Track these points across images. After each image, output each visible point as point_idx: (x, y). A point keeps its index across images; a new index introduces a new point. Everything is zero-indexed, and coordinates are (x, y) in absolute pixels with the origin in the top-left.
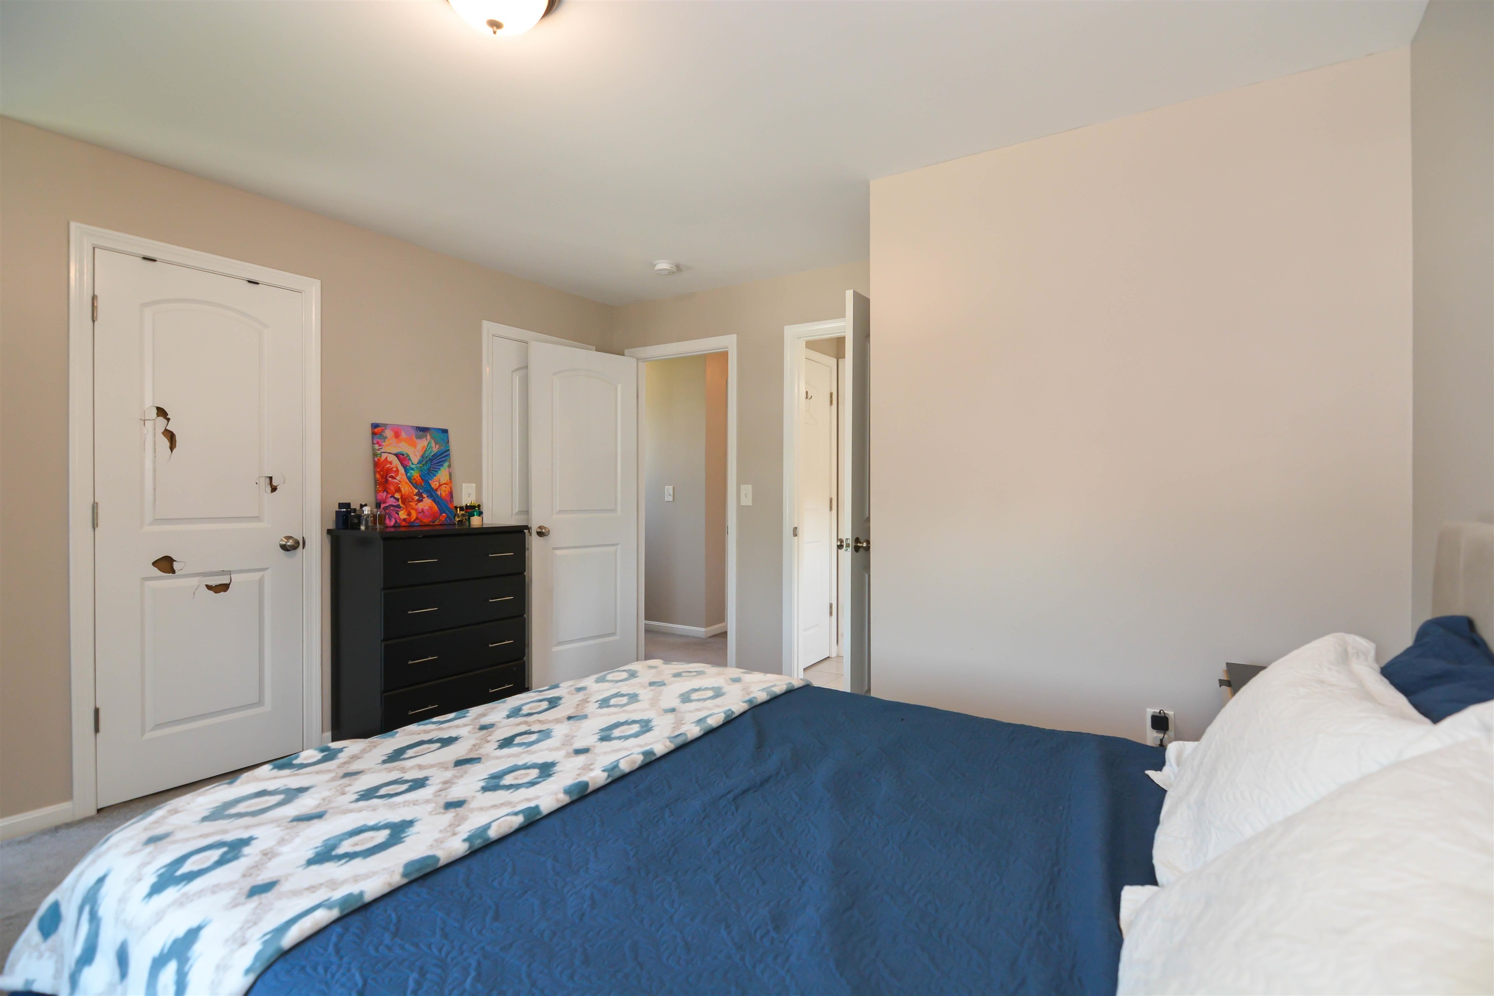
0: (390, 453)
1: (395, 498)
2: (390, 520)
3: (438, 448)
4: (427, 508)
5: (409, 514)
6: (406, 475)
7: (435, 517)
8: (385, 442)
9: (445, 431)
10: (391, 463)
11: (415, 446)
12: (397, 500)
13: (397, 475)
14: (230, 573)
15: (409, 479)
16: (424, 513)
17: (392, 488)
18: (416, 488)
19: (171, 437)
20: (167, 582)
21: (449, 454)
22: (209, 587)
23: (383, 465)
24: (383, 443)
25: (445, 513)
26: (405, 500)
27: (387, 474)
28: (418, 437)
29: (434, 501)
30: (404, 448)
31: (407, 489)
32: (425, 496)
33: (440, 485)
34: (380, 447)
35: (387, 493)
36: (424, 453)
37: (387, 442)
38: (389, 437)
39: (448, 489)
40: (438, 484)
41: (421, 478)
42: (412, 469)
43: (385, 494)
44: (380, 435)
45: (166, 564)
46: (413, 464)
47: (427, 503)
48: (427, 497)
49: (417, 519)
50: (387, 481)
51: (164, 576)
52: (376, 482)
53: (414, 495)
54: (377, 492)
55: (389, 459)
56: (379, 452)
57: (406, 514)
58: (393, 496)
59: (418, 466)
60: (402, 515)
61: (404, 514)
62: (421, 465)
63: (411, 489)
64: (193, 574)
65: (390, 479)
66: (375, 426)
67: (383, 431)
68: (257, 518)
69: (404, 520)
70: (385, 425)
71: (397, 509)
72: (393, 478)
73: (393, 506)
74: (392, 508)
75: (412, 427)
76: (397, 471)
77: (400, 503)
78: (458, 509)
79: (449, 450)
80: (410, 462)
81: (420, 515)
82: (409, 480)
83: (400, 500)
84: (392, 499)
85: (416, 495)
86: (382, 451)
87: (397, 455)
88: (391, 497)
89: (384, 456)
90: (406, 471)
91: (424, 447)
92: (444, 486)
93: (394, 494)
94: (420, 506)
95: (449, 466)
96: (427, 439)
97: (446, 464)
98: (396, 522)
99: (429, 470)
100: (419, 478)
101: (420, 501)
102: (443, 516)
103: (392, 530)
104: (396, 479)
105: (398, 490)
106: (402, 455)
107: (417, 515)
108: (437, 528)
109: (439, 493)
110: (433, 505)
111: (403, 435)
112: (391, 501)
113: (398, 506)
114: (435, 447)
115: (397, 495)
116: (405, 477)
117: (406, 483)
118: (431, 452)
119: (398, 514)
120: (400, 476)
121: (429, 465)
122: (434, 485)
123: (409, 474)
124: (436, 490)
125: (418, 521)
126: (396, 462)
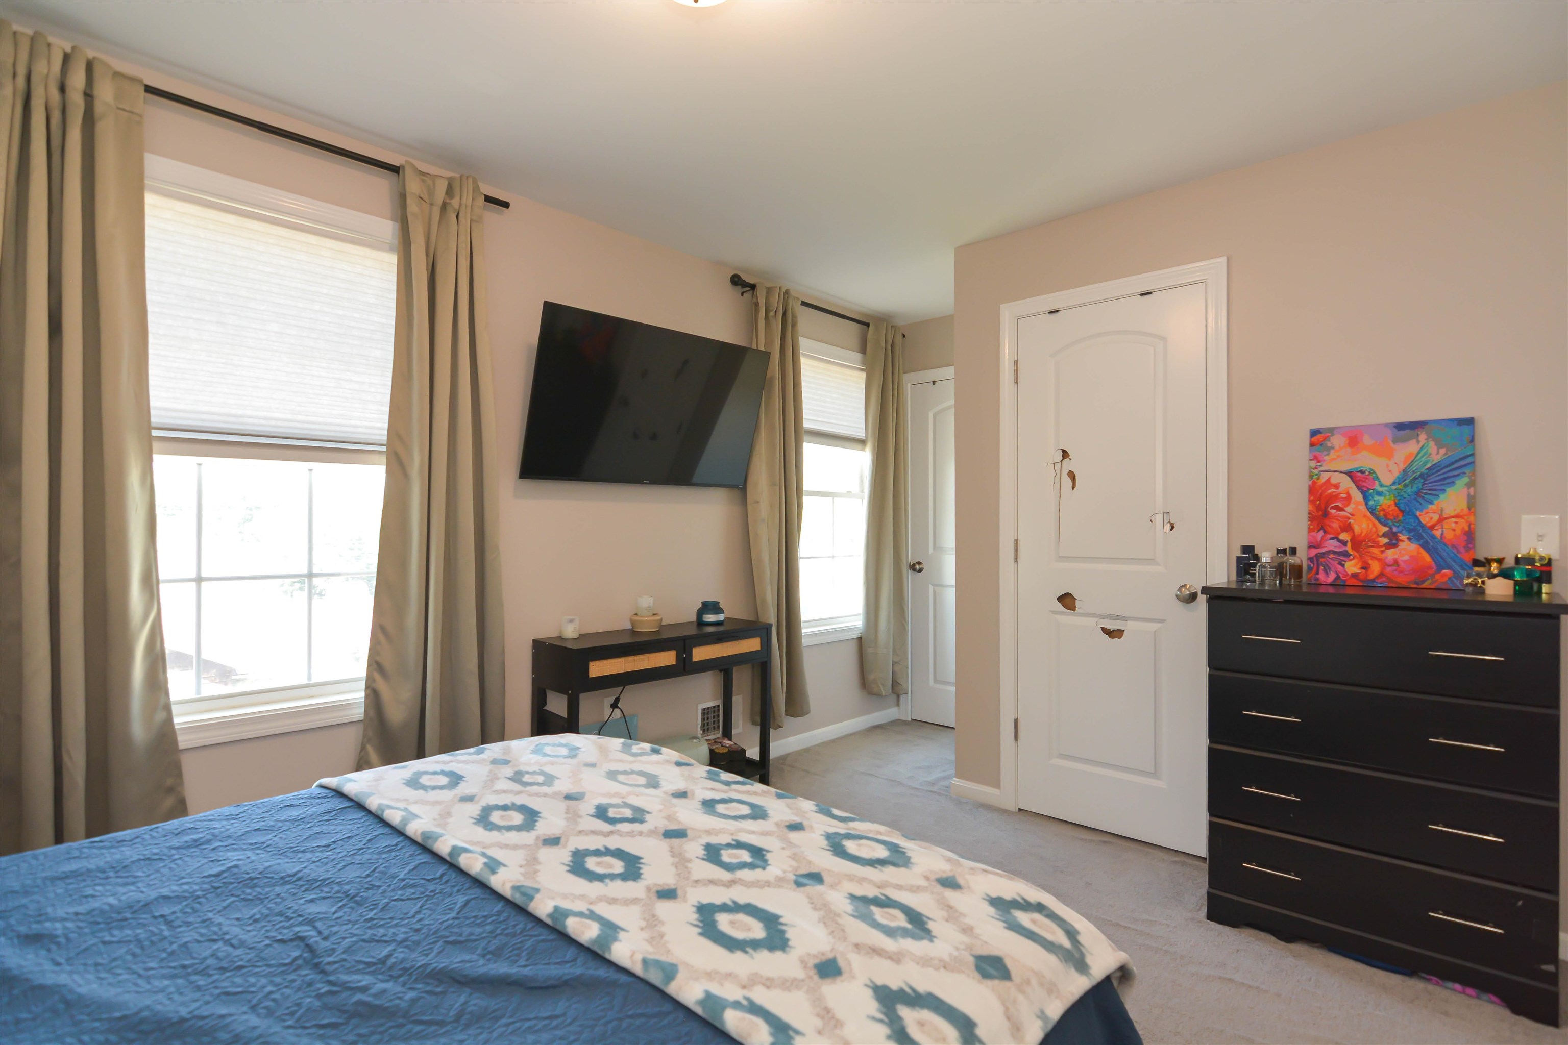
0: (1336, 471)
1: (1339, 541)
2: (1327, 574)
3: (1445, 454)
4: (1406, 558)
5: (1366, 567)
6: (1366, 504)
7: (1422, 573)
8: (1328, 454)
9: (1470, 422)
10: (1337, 486)
11: (1390, 455)
12: (1344, 543)
13: (1348, 505)
14: (1123, 618)
15: (1372, 511)
16: (1398, 566)
17: (1335, 525)
18: (1385, 525)
19: (1072, 476)
20: (1067, 618)
21: (1473, 463)
22: (1104, 630)
23: (1320, 491)
24: (1326, 458)
25: (1449, 567)
26: (1358, 543)
27: (1327, 504)
28: (1396, 440)
29: (1425, 546)
30: (1364, 460)
31: (1364, 526)
32: (1402, 537)
33: (1442, 520)
34: (1319, 464)
35: (1325, 532)
36: (1410, 465)
37: (1333, 454)
38: (1337, 447)
39: (1463, 524)
40: (1436, 517)
41: (1398, 507)
42: (1380, 494)
43: (1321, 533)
44: (1321, 445)
45: (1067, 600)
46: (1381, 486)
47: (1407, 549)
48: (1409, 539)
49: (1381, 575)
50: (1326, 514)
51: (1063, 612)
52: (1312, 518)
53: (1381, 537)
54: (1310, 530)
55: (1334, 481)
56: (1316, 471)
57: (1359, 566)
58: (1336, 538)
59: (1394, 487)
60: (1352, 567)
61: (1355, 566)
62: (1400, 487)
63: (1374, 525)
64: (1093, 614)
65: (1333, 511)
66: (1314, 433)
67: (1326, 438)
68: (1152, 561)
69: (1355, 576)
70: (1331, 430)
71: (1342, 558)
72: (1338, 509)
73: (1334, 552)
74: (1332, 556)
75: (1387, 425)
76: (1349, 498)
77: (1349, 548)
79: (1473, 455)
80: (1377, 482)
81: (1388, 570)
82: (1370, 512)
83: (1349, 545)
84: (1335, 542)
85: (1384, 535)
86: (1321, 469)
87: (1350, 474)
88: (1332, 539)
89: (1325, 477)
90: (1366, 498)
91: (1411, 454)
92: (1454, 520)
93: (1339, 534)
94: (1391, 554)
95: (1471, 484)
96: (1418, 442)
97: (1462, 482)
98: (1338, 577)
99: (1418, 494)
100: (1393, 507)
101: (1391, 545)
102: (1445, 575)
103: (1331, 590)
104: (1344, 511)
105: (1347, 528)
106: (1362, 472)
107: (1383, 568)
108: (1428, 595)
109: (1437, 533)
110: (1419, 553)
111: (1367, 440)
112: (1333, 545)
113: (1346, 554)
114: (1438, 453)
115: (1344, 536)
116: (1363, 508)
117: (1365, 516)
118: (1427, 462)
119: (1343, 566)
120: (1352, 506)
121: (1419, 484)
122: (1427, 519)
123: (1371, 503)
124: (1432, 527)
125: (1384, 579)
126: (1346, 483)
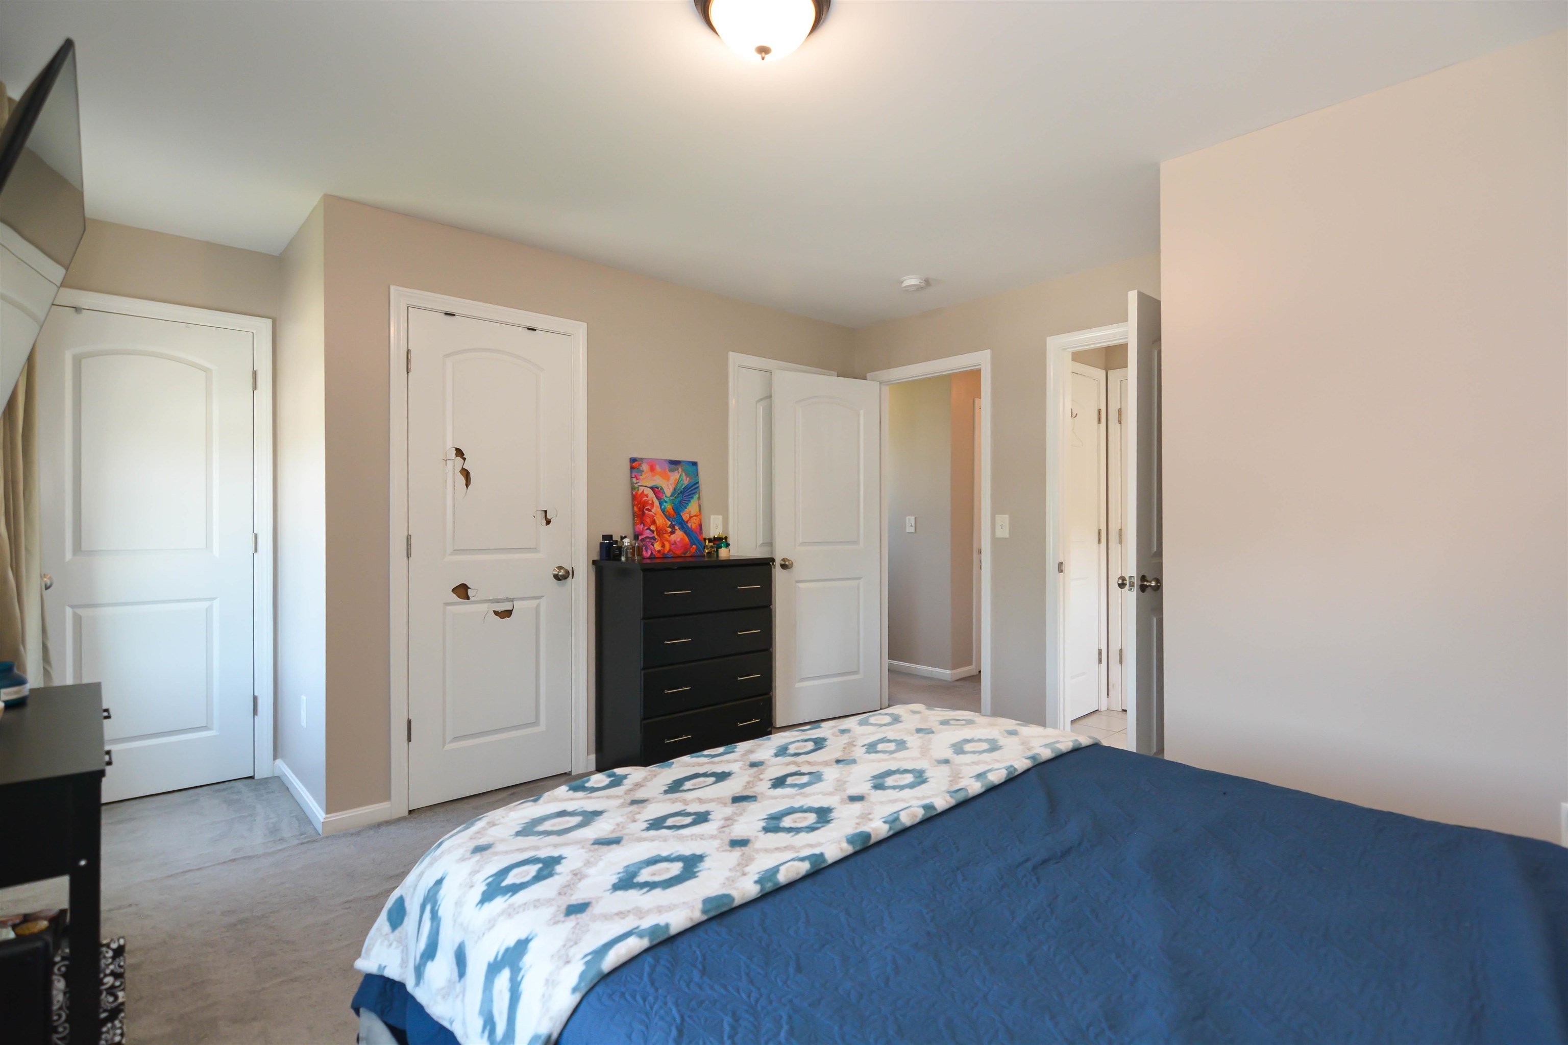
0: (646, 486)
1: (651, 530)
2: (647, 551)
3: (689, 481)
4: (679, 540)
5: (663, 546)
6: (661, 508)
7: (686, 549)
8: (641, 476)
9: (695, 464)
10: (647, 496)
11: (668, 480)
12: (653, 532)
13: (653, 508)
14: (512, 600)
15: (663, 511)
16: (676, 544)
17: (648, 520)
18: (669, 520)
19: (466, 474)
20: (464, 608)
21: (698, 487)
22: (496, 613)
23: (640, 499)
24: (641, 477)
25: (695, 544)
26: (660, 532)
27: (644, 507)
28: (672, 470)
29: (685, 532)
30: (658, 481)
31: (661, 521)
32: (677, 527)
33: (691, 517)
34: (638, 481)
35: (644, 525)
36: (676, 486)
37: (643, 476)
38: (645, 471)
39: (697, 522)
40: (688, 517)
41: (674, 510)
42: (666, 502)
43: (642, 526)
44: (638, 469)
45: (462, 591)
46: (666, 497)
47: (679, 535)
48: (679, 529)
49: (670, 550)
50: (644, 513)
51: (462, 602)
52: (634, 515)
53: (668, 527)
54: (635, 524)
55: (646, 493)
56: (636, 486)
57: (660, 546)
58: (649, 529)
59: (671, 498)
60: (657, 546)
61: (658, 546)
62: (673, 498)
63: (665, 520)
64: (483, 601)
65: (646, 512)
66: (633, 460)
67: (640, 465)
68: (534, 550)
69: (659, 551)
70: (642, 459)
71: (652, 541)
72: (650, 511)
73: (649, 538)
74: (648, 540)
75: (666, 460)
76: (653, 504)
77: (655, 535)
78: (707, 541)
79: (698, 482)
80: (664, 496)
81: (673, 546)
82: (663, 513)
83: (655, 533)
84: (648, 531)
85: (670, 527)
86: (639, 484)
87: (652, 488)
88: (647, 529)
89: (641, 489)
90: (661, 504)
91: (676, 479)
92: (695, 518)
93: (650, 526)
94: (673, 537)
95: (699, 498)
96: (678, 472)
97: (696, 497)
98: (652, 553)
99: (680, 502)
100: (672, 510)
101: (673, 533)
102: (694, 548)
103: (648, 561)
104: (651, 511)
105: (654, 522)
106: (657, 488)
107: (670, 546)
108: (688, 560)
109: (689, 525)
110: (683, 536)
111: (658, 469)
112: (647, 533)
113: (653, 538)
114: (686, 480)
115: (653, 528)
116: (659, 510)
117: (661, 515)
118: (682, 485)
119: (653, 546)
120: (655, 508)
121: (680, 498)
122: (685, 517)
123: (663, 507)
124: (687, 522)
125: (671, 552)
126: (651, 494)
